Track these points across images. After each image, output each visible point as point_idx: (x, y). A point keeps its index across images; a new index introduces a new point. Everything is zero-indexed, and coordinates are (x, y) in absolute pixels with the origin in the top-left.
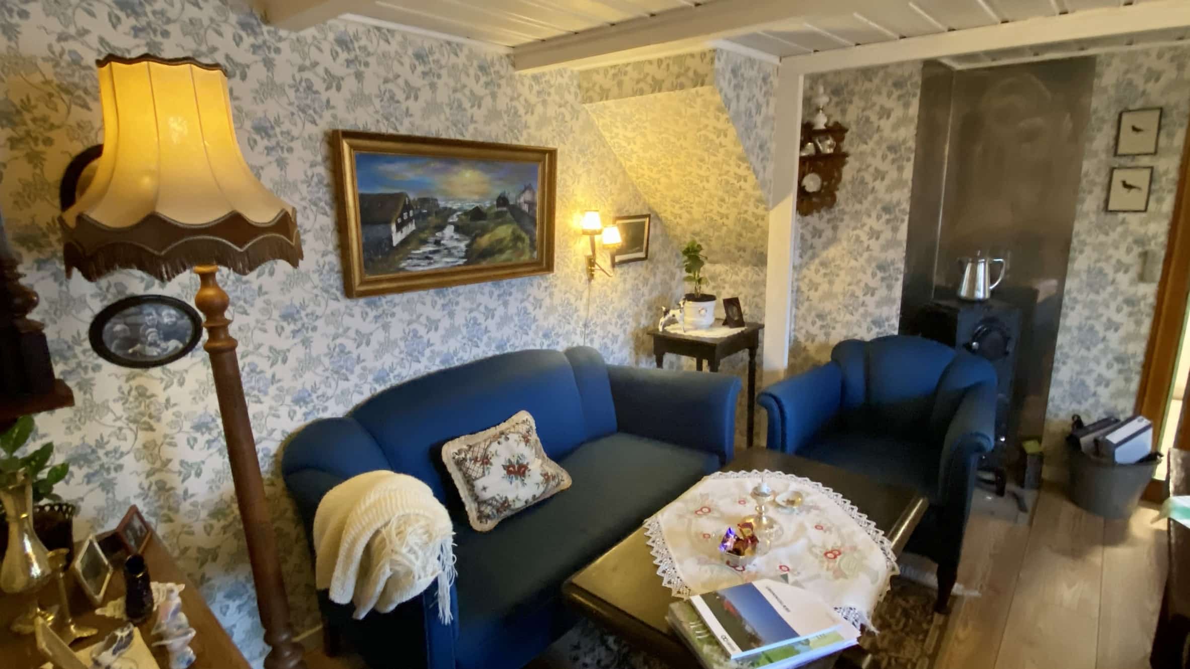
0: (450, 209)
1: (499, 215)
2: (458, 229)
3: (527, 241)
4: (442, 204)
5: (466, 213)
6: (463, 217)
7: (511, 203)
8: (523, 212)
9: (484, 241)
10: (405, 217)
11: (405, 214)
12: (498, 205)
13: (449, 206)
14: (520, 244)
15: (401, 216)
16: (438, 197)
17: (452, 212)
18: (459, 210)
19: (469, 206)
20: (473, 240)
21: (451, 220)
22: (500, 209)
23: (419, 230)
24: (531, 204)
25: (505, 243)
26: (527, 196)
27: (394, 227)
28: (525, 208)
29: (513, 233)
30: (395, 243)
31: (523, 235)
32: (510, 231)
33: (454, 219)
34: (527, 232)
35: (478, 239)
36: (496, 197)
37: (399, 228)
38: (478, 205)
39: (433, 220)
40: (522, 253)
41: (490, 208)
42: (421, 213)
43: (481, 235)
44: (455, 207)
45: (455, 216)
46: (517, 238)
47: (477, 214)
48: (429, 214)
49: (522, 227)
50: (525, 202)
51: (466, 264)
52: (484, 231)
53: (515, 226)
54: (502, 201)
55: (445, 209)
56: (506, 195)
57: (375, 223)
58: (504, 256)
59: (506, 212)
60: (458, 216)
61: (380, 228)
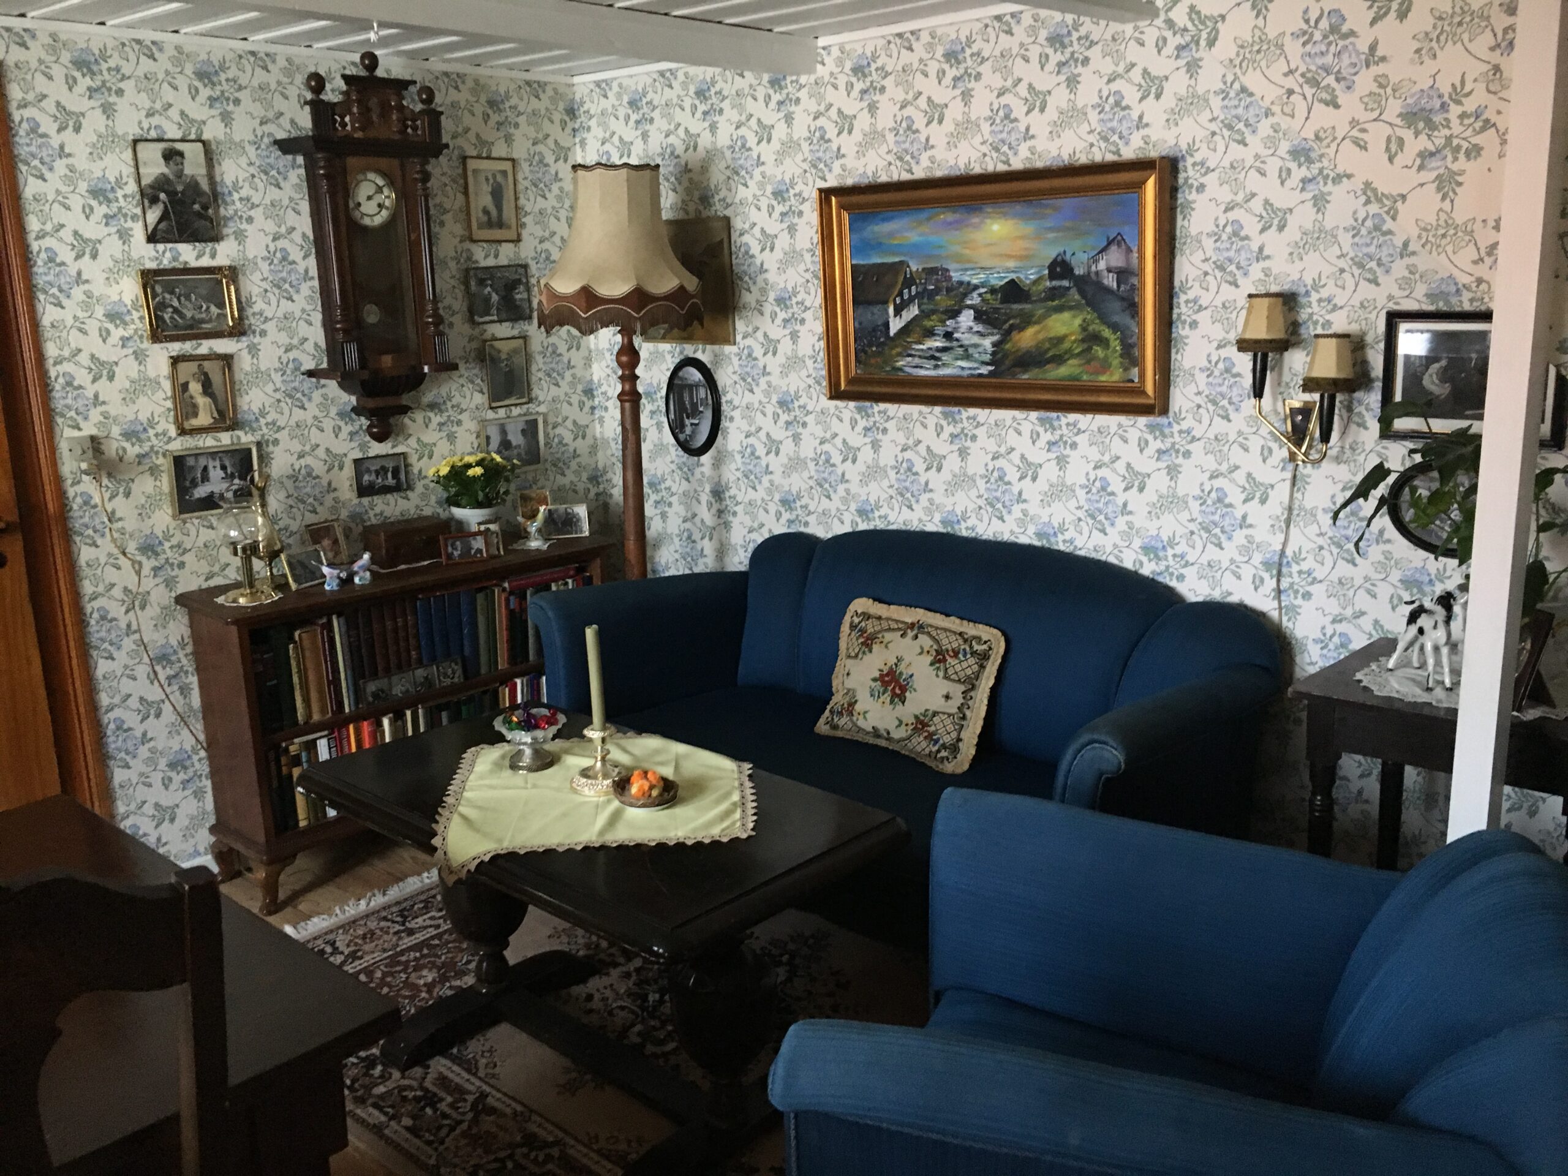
0: (969, 283)
1: (1053, 294)
2: (979, 317)
3: (1116, 345)
4: (956, 276)
5: (993, 291)
6: (988, 296)
7: (1079, 271)
8: (1108, 290)
9: (1027, 338)
10: (906, 297)
11: (906, 291)
12: (1052, 276)
13: (966, 279)
14: (1099, 351)
15: (901, 294)
16: (951, 266)
17: (972, 288)
18: (983, 285)
19: (997, 281)
20: (1007, 334)
21: (969, 302)
22: (1055, 283)
23: (924, 315)
24: (1123, 274)
25: (1066, 345)
26: (1115, 258)
27: (891, 310)
28: (1110, 281)
29: (1084, 328)
30: (892, 332)
31: (1107, 333)
32: (1078, 321)
33: (974, 299)
34: (1114, 327)
35: (1016, 336)
36: (1047, 263)
37: (898, 312)
38: (1013, 276)
39: (943, 301)
40: (1105, 366)
41: (1035, 282)
42: (925, 289)
43: (1021, 328)
44: (975, 281)
45: (975, 295)
46: (1092, 339)
47: (1013, 291)
48: (937, 291)
49: (1103, 319)
50: (1109, 270)
51: (991, 374)
52: (1027, 321)
53: (1088, 314)
54: (1060, 268)
55: (961, 283)
56: (1068, 257)
57: (869, 303)
58: (1063, 371)
59: (1068, 288)
60: (980, 295)
61: (876, 309)
